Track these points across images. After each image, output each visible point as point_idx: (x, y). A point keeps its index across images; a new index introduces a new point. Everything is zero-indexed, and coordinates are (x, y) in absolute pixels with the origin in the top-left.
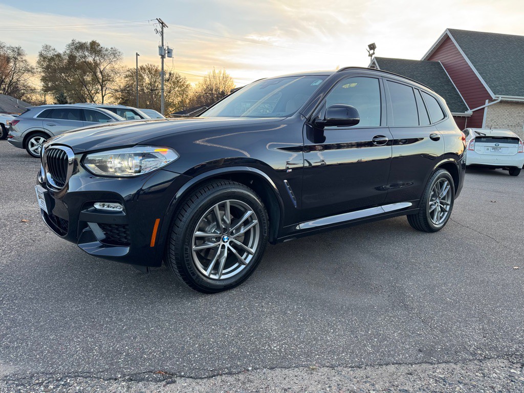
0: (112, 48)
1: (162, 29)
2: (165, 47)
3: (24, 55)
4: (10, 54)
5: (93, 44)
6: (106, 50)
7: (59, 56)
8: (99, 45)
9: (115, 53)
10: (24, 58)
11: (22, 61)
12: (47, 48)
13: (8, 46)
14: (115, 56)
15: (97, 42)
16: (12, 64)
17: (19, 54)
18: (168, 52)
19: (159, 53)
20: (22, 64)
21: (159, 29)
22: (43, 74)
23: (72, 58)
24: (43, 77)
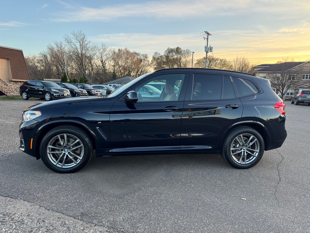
0: (187, 50)
1: (208, 36)
2: (208, 47)
3: (148, 58)
4: (142, 58)
5: (178, 48)
6: (184, 51)
7: (161, 57)
8: (181, 49)
9: (188, 52)
10: (148, 59)
11: (147, 61)
12: (156, 53)
13: (142, 54)
14: (188, 54)
15: (179, 47)
16: (142, 63)
17: (146, 57)
18: (210, 49)
19: (205, 50)
20: (147, 62)
21: (206, 37)
22: (156, 66)
23: (167, 57)
24: (155, 67)
